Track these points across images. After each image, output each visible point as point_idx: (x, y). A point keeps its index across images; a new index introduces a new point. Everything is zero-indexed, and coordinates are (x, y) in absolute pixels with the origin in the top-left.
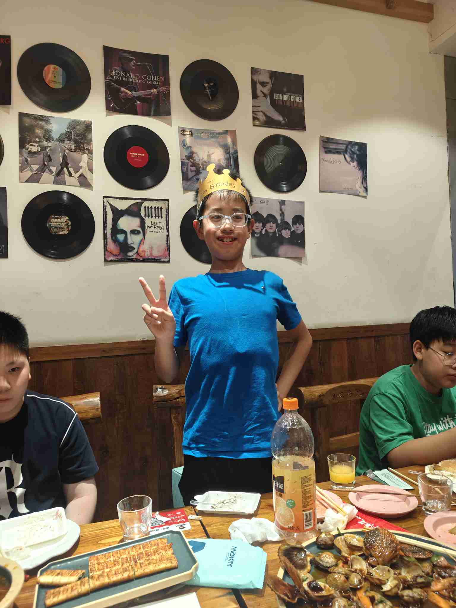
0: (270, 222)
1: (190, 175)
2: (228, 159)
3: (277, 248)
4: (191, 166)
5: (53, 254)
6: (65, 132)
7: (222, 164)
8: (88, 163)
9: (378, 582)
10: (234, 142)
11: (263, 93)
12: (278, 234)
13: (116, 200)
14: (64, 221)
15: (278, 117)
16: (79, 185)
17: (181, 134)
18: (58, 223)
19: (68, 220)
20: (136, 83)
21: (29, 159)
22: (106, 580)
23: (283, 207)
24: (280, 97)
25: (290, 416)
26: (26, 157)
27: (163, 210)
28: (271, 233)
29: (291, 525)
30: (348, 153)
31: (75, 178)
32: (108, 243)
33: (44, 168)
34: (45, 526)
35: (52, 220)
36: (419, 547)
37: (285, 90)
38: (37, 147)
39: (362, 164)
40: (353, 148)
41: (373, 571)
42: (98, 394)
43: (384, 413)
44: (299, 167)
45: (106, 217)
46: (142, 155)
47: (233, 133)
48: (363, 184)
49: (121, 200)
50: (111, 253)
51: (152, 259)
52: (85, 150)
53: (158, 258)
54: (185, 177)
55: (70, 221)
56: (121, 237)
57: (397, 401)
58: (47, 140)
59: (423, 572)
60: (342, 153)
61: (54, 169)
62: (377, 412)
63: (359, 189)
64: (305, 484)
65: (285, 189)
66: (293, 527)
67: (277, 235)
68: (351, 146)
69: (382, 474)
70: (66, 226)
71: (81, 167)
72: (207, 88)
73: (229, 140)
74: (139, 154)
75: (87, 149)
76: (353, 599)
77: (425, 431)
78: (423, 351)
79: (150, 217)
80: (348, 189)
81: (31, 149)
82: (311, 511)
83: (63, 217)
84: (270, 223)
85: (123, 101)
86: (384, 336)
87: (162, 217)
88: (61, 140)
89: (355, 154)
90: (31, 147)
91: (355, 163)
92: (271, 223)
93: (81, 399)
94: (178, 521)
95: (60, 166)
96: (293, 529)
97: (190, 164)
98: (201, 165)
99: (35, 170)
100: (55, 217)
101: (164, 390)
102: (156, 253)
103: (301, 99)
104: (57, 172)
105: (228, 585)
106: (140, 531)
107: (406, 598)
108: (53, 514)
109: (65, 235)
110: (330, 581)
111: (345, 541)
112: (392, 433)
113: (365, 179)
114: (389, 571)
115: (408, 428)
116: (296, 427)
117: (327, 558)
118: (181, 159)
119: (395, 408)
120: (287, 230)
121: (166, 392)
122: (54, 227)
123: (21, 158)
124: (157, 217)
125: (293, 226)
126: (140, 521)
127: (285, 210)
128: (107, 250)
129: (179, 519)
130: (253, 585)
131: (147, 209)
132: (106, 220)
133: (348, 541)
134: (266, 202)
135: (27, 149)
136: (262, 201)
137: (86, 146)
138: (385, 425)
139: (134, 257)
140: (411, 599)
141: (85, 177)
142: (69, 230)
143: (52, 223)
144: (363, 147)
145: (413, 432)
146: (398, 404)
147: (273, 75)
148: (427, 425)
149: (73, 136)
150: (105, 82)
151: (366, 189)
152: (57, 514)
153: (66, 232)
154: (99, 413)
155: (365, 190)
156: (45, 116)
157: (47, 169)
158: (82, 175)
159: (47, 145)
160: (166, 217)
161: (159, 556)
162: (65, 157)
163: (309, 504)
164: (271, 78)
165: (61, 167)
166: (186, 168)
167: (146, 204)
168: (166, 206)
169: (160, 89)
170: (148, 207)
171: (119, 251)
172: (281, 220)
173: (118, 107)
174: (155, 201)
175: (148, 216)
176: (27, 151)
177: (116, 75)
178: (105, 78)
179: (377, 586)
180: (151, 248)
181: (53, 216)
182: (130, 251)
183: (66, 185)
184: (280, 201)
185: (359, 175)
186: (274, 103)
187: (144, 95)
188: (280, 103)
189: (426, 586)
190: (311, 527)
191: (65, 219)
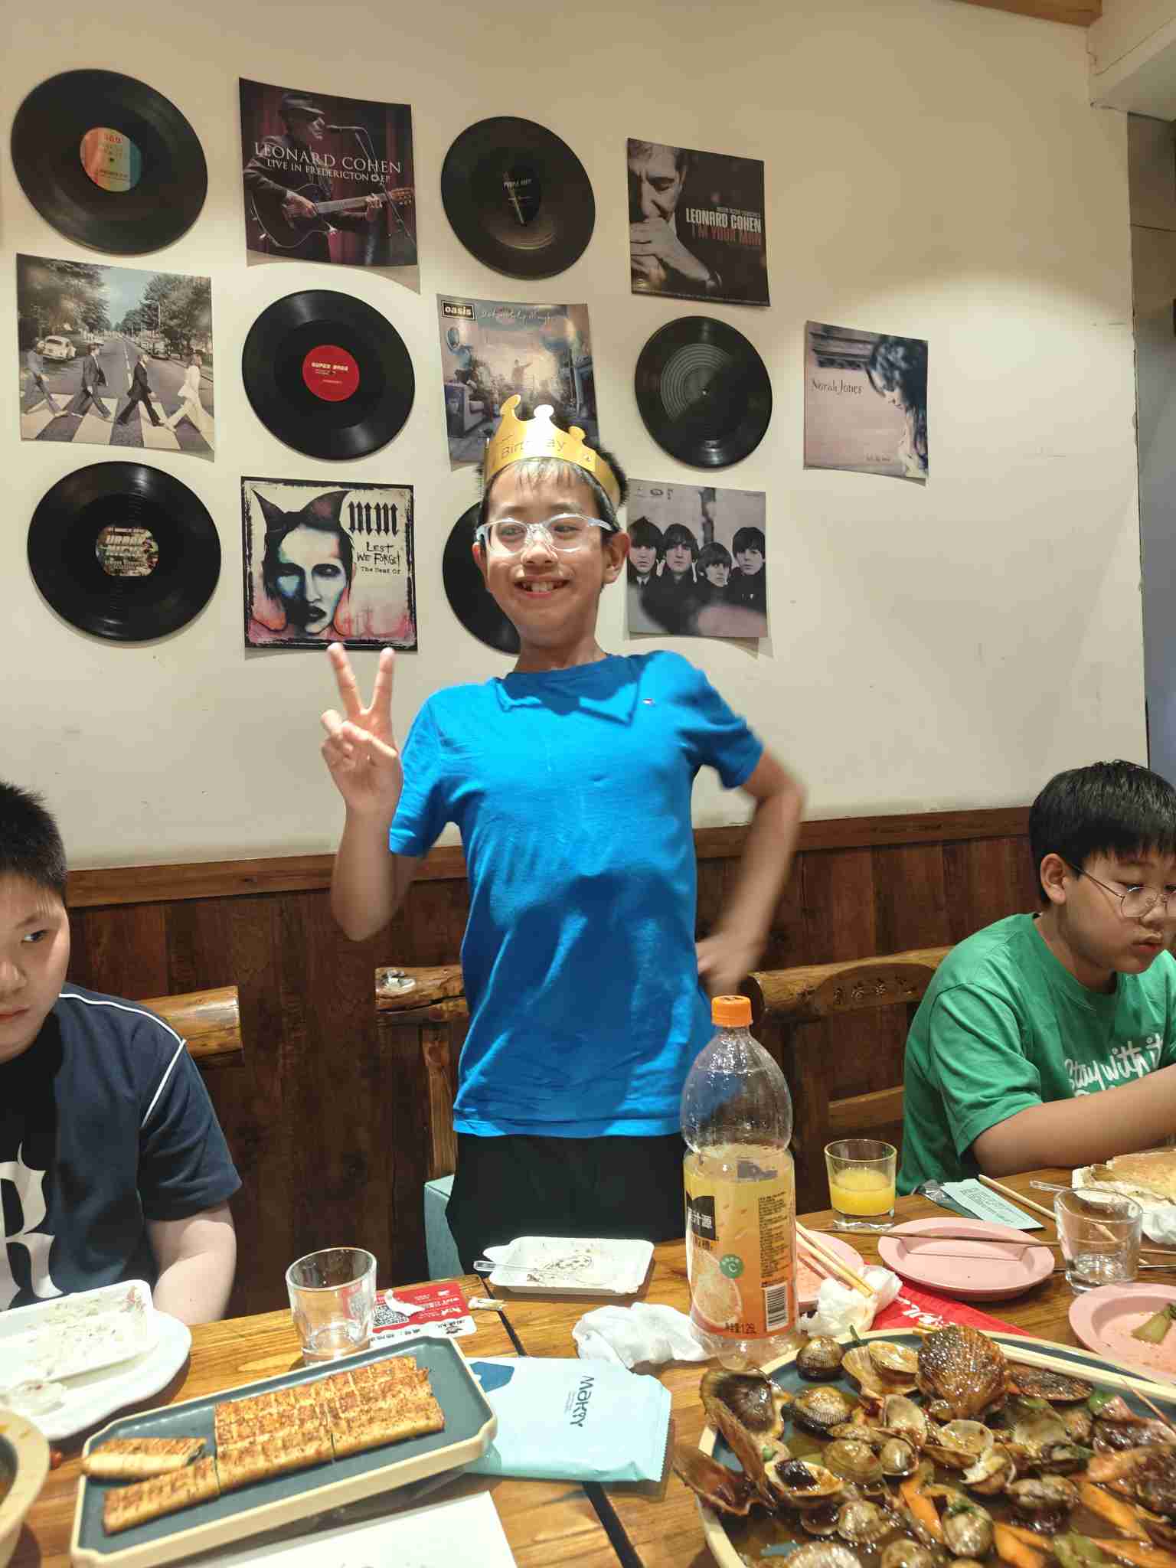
0: (677, 544)
1: (470, 421)
2: (567, 381)
3: (694, 612)
4: (473, 398)
5: (109, 628)
6: (138, 307)
7: (552, 392)
8: (201, 389)
9: (954, 1461)
10: (584, 336)
11: (659, 207)
12: (697, 574)
13: (275, 485)
14: (141, 542)
15: (697, 271)
16: (179, 448)
17: (447, 314)
18: (123, 548)
19: (149, 538)
20: (326, 180)
21: (45, 378)
22: (260, 1464)
23: (710, 506)
24: (701, 217)
25: (730, 1043)
26: (38, 373)
27: (398, 513)
28: (680, 573)
29: (733, 1320)
30: (878, 366)
31: (168, 428)
32: (255, 600)
33: (84, 402)
34: (99, 1329)
35: (110, 539)
36: (1057, 1374)
37: (715, 198)
38: (67, 346)
39: (915, 394)
40: (890, 353)
41: (943, 1434)
42: (233, 991)
43: (967, 1037)
44: (753, 404)
45: (250, 533)
46: (342, 368)
47: (581, 313)
48: (915, 446)
49: (289, 487)
50: (263, 625)
51: (370, 641)
52: (195, 356)
53: (387, 639)
54: (456, 428)
55: (156, 541)
56: (288, 584)
57: (1000, 1006)
58: (92, 328)
59: (1068, 1434)
60: (862, 366)
61: (111, 405)
62: (948, 1035)
63: (904, 459)
64: (768, 1217)
65: (715, 459)
66: (737, 1325)
67: (695, 579)
68: (886, 348)
69: (964, 1192)
70: (146, 556)
71: (183, 400)
72: (512, 193)
73: (571, 330)
74: (335, 367)
75: (199, 353)
76: (891, 1504)
77: (1071, 1081)
78: (1065, 881)
79: (365, 531)
80: (878, 460)
81: (51, 351)
82: (784, 1284)
83: (135, 530)
84: (676, 547)
85: (292, 225)
86: (969, 840)
87: (395, 533)
88: (129, 329)
89: (898, 368)
90: (49, 346)
91: (897, 394)
92: (680, 547)
93: (189, 1004)
94: (444, 1313)
95: (127, 397)
96: (737, 1331)
97: (468, 393)
98: (496, 396)
99: (62, 407)
100: (117, 530)
101: (405, 981)
102: (379, 628)
103: (758, 223)
104: (119, 414)
105: (575, 1472)
106: (345, 1340)
107: (1024, 1499)
108: (119, 1299)
109: (141, 578)
110: (834, 1459)
111: (872, 1359)
112: (988, 1085)
113: (921, 433)
114: (982, 1432)
115: (1028, 1073)
116: (745, 1071)
117: (826, 1403)
118: (445, 381)
119: (993, 1025)
120: (721, 565)
121: (409, 985)
122: (114, 557)
123: (25, 376)
124: (383, 533)
125: (735, 556)
126: (346, 1313)
127: (714, 515)
128: (254, 619)
129: (444, 1307)
130: (636, 1473)
131: (356, 510)
132: (250, 540)
133: (879, 1358)
134: (665, 492)
135: (40, 352)
136: (656, 492)
138: (969, 1067)
139: (324, 636)
140: (1037, 1501)
141: (192, 425)
142: (154, 565)
143: (109, 547)
144: (916, 352)
145: (1038, 1082)
146: (1001, 1015)
147: (685, 158)
148: (1076, 1068)
149: (160, 319)
150: (245, 175)
151: (924, 460)
152: (131, 1297)
153: (146, 571)
154: (236, 1040)
155: (921, 462)
156: (86, 265)
157: (93, 405)
158: (185, 422)
159: (92, 342)
160: (407, 532)
161: (395, 1401)
162: (140, 373)
163: (779, 1266)
164: (678, 167)
165: (130, 400)
166: (457, 405)
167: (354, 497)
168: (407, 504)
169: (390, 193)
170: (359, 505)
171: (284, 621)
172: (705, 541)
173: (279, 242)
174: (376, 490)
175: (360, 529)
176: (40, 358)
177: (272, 157)
178: (245, 166)
179: (951, 1470)
180: (368, 613)
181: (110, 529)
182: (314, 620)
183: (141, 445)
184: (702, 491)
185: (907, 422)
186: (687, 234)
187: (347, 210)
188: (704, 233)
189: (1074, 1469)
190: (783, 1324)
191: (141, 537)
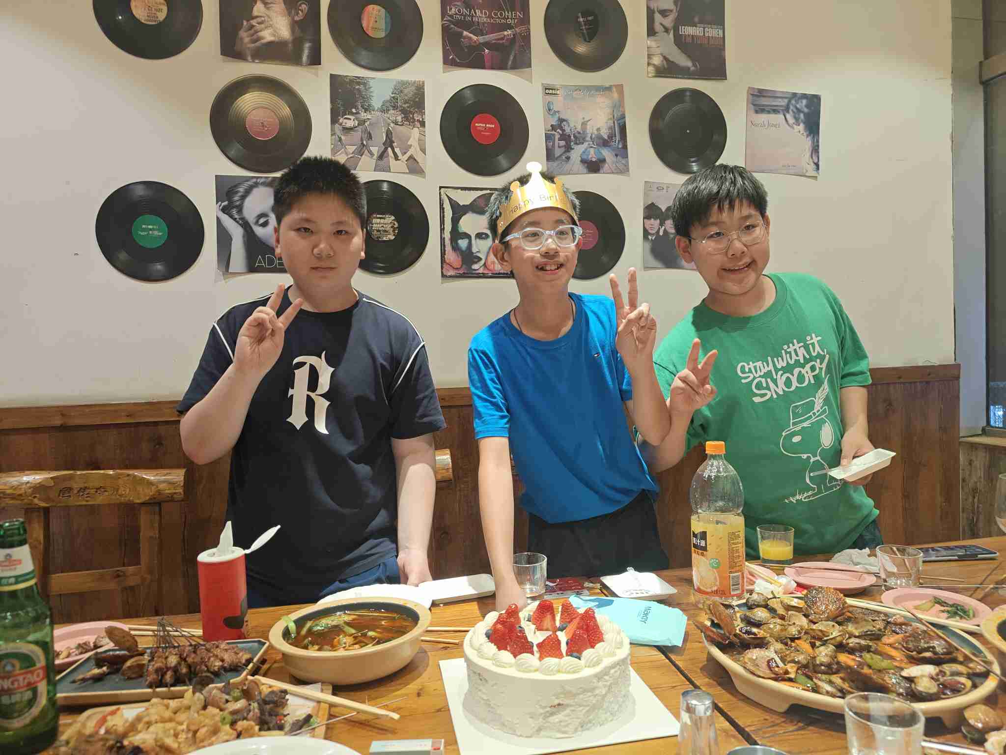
1: (558, 152)
2: (611, 128)
4: (559, 140)
5: (379, 268)
6: (388, 98)
7: (603, 134)
8: (419, 140)
9: (820, 634)
10: (621, 100)
11: (664, 27)
13: (456, 190)
14: (390, 222)
16: (408, 172)
17: (547, 93)
18: (381, 225)
19: (394, 220)
20: (484, 23)
21: (343, 138)
24: (688, 31)
26: (339, 135)
28: (673, 234)
30: (790, 111)
31: (403, 161)
32: (446, 252)
33: (362, 149)
35: (374, 221)
36: (871, 610)
37: (697, 20)
38: (354, 120)
39: (813, 127)
40: (798, 103)
41: (814, 627)
44: (715, 137)
45: (444, 217)
46: (491, 126)
47: (619, 89)
48: (812, 158)
49: (464, 192)
50: (450, 265)
52: (416, 123)
55: (397, 221)
56: (463, 243)
58: (366, 110)
59: (874, 627)
63: (806, 166)
68: (795, 100)
70: (392, 229)
71: (410, 146)
72: (583, 24)
74: (487, 126)
75: (418, 121)
76: (791, 645)
80: (788, 166)
83: (387, 216)
84: (671, 219)
85: (466, 50)
88: (384, 110)
89: (803, 112)
90: (345, 121)
91: (801, 127)
94: (573, 588)
95: (383, 146)
97: (557, 137)
98: (572, 138)
100: (378, 216)
103: (721, 32)
104: (379, 154)
107: (851, 645)
109: (390, 241)
110: (765, 629)
111: (781, 602)
113: (815, 149)
114: (834, 625)
118: (545, 130)
122: (376, 230)
123: (333, 137)
128: (445, 262)
130: (671, 643)
132: (444, 220)
133: (785, 603)
134: (664, 188)
135: (341, 124)
136: (660, 188)
137: (417, 117)
139: (481, 271)
140: (857, 645)
141: (415, 160)
142: (396, 234)
143: (374, 225)
144: (814, 101)
149: (399, 104)
150: (442, 25)
151: (817, 165)
153: (393, 238)
154: (450, 474)
155: (815, 167)
156: (364, 78)
157: (366, 151)
158: (411, 157)
159: (365, 118)
162: (389, 133)
164: (676, 3)
165: (384, 148)
171: (461, 263)
173: (459, 60)
176: (341, 128)
177: (456, 14)
178: (442, 19)
181: (375, 216)
182: (476, 263)
183: (389, 171)
185: (806, 143)
187: (496, 40)
188: (689, 40)
191: (390, 219)
